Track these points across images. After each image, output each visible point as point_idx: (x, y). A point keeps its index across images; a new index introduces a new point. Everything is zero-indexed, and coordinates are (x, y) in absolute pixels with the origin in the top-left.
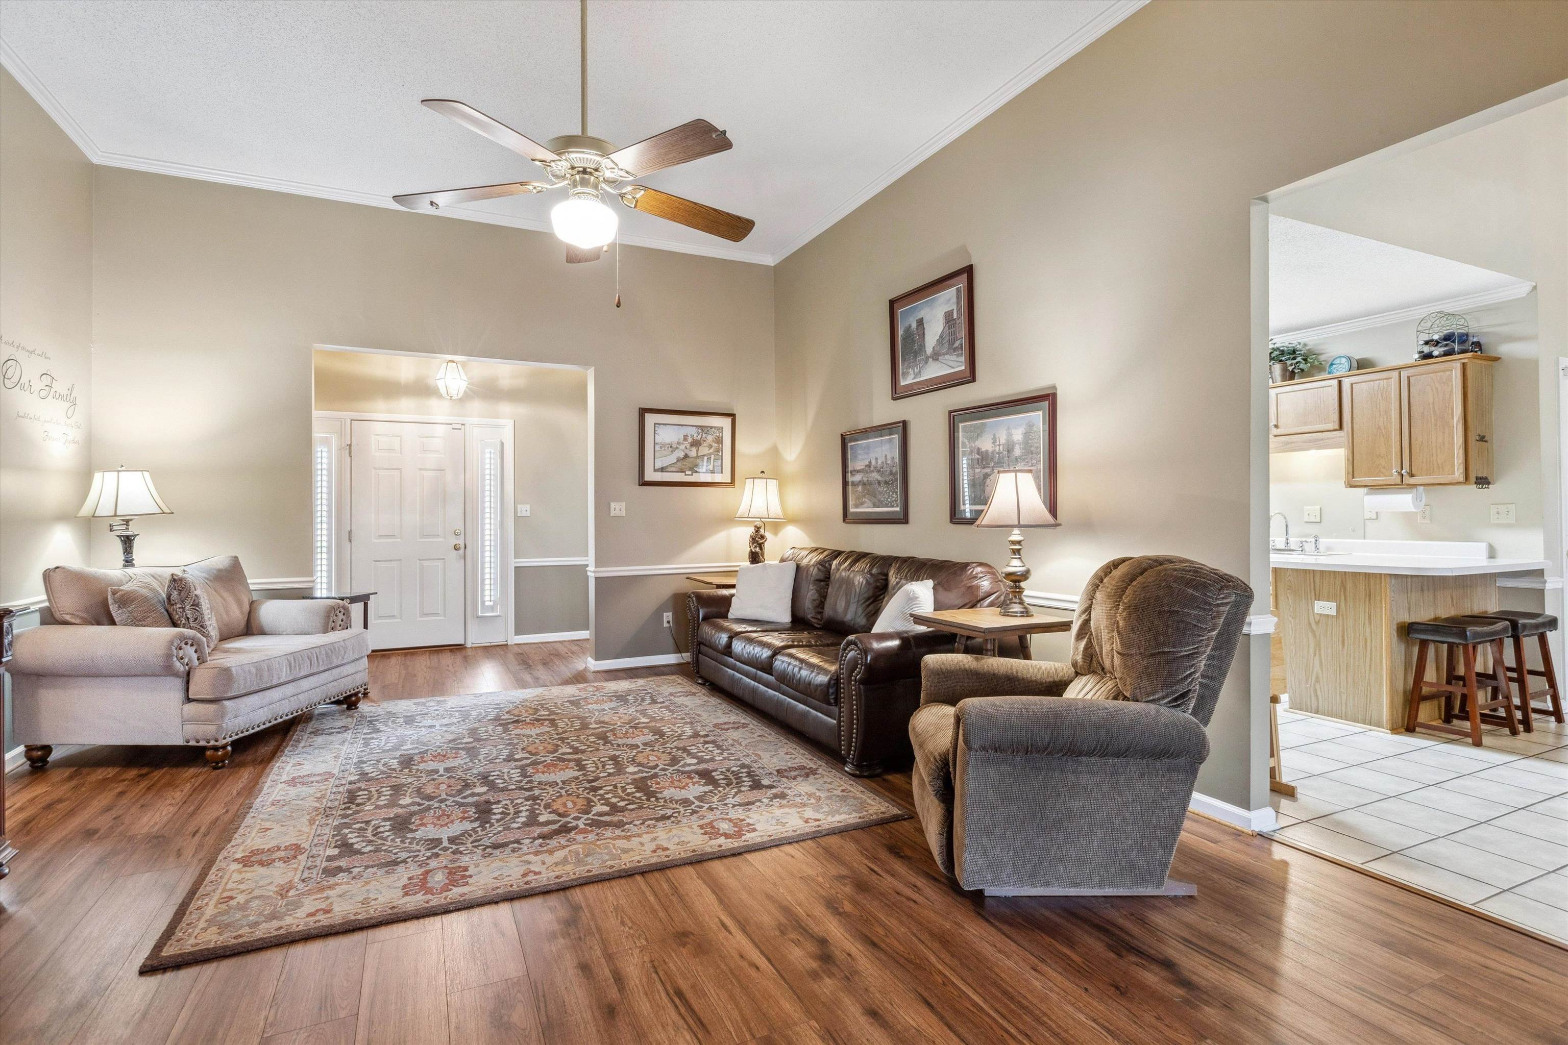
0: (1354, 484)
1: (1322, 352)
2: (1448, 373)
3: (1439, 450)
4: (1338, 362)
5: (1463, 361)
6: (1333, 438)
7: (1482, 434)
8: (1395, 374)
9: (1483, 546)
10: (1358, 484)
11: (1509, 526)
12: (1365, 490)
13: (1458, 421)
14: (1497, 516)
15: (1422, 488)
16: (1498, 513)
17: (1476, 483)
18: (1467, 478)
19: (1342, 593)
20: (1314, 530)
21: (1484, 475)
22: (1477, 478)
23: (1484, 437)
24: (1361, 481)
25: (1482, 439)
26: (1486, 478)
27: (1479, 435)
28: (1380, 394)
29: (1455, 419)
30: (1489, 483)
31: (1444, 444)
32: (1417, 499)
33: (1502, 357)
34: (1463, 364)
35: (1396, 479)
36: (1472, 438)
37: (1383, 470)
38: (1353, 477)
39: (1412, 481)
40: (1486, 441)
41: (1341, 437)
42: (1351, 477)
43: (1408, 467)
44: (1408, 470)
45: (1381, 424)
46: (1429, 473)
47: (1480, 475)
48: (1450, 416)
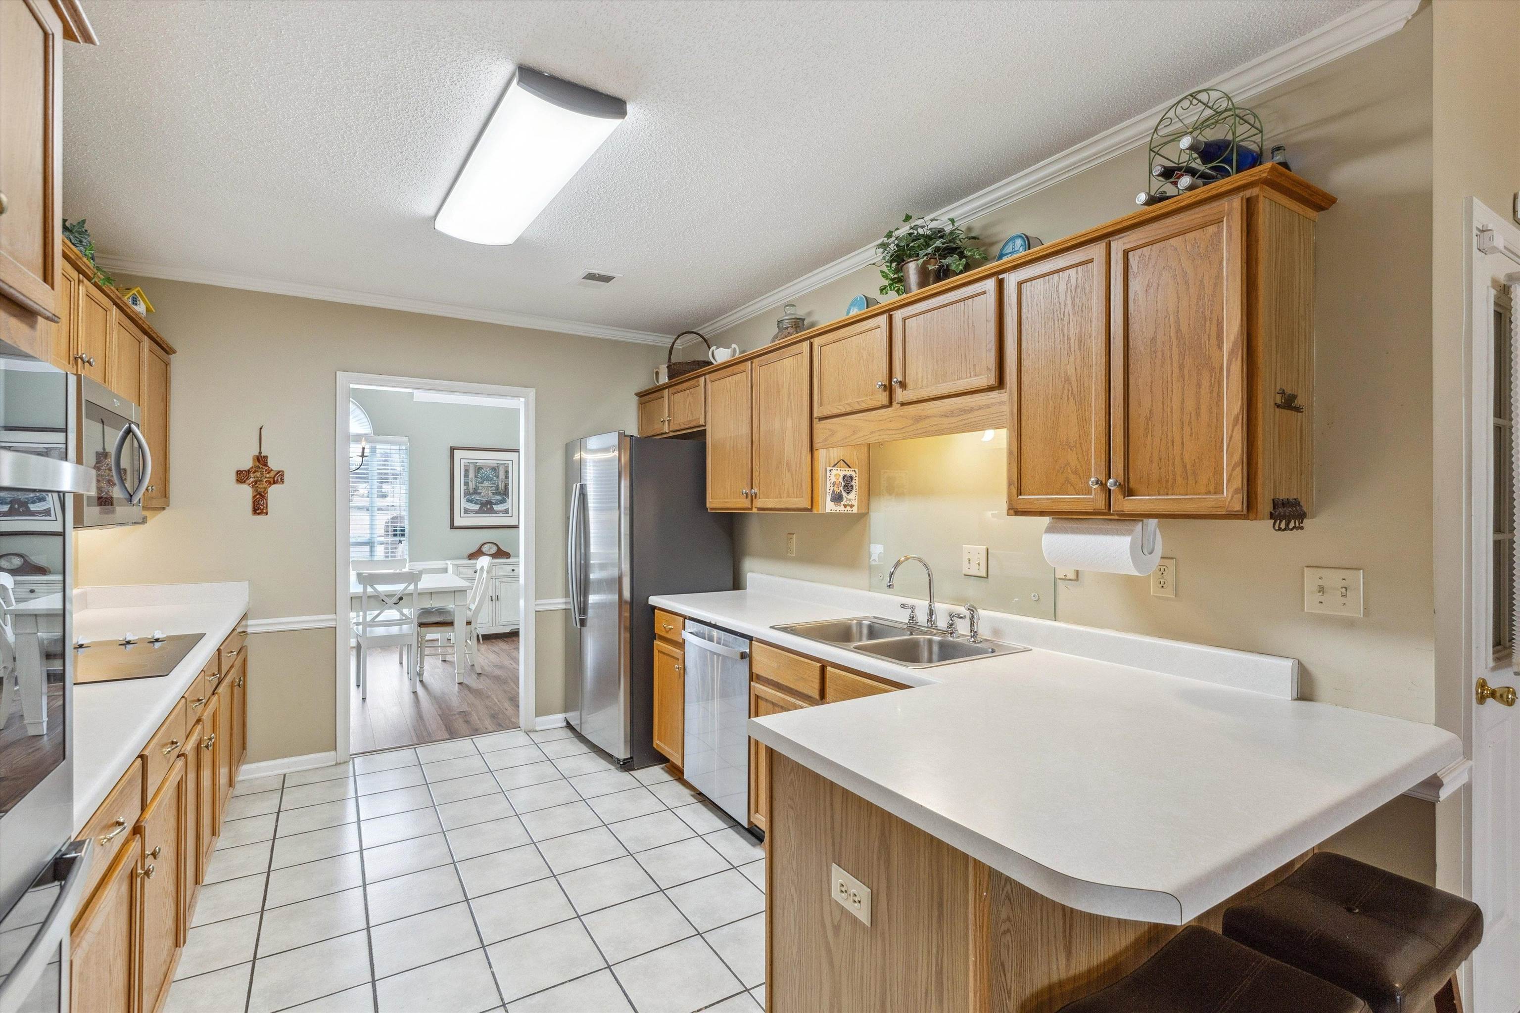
0: (1020, 507)
1: (994, 239)
2: (1211, 229)
3: (1187, 429)
4: (1010, 250)
5: (1248, 193)
6: (988, 406)
7: (1288, 391)
8: (1097, 251)
9: (1285, 668)
10: (1027, 507)
11: (1349, 624)
12: (1046, 520)
13: (1232, 353)
14: (1319, 597)
15: (1153, 523)
16: (1321, 589)
17: (1272, 516)
18: (1250, 508)
19: (882, 862)
20: (973, 591)
21: (1293, 496)
22: (1275, 504)
23: (1293, 397)
24: (1030, 502)
25: (1289, 403)
26: (1296, 503)
27: (1283, 393)
28: (1069, 302)
29: (1226, 348)
30: (1302, 516)
31: (1198, 415)
32: (1141, 549)
33: (1341, 199)
34: (1248, 200)
35: (1094, 499)
36: (1266, 400)
37: (1073, 477)
38: (1020, 493)
39: (1130, 505)
40: (1298, 410)
41: (1001, 403)
42: (1014, 491)
43: (1121, 472)
44: (1121, 480)
45: (1071, 371)
46: (1164, 486)
47: (1283, 496)
48: (1214, 341)
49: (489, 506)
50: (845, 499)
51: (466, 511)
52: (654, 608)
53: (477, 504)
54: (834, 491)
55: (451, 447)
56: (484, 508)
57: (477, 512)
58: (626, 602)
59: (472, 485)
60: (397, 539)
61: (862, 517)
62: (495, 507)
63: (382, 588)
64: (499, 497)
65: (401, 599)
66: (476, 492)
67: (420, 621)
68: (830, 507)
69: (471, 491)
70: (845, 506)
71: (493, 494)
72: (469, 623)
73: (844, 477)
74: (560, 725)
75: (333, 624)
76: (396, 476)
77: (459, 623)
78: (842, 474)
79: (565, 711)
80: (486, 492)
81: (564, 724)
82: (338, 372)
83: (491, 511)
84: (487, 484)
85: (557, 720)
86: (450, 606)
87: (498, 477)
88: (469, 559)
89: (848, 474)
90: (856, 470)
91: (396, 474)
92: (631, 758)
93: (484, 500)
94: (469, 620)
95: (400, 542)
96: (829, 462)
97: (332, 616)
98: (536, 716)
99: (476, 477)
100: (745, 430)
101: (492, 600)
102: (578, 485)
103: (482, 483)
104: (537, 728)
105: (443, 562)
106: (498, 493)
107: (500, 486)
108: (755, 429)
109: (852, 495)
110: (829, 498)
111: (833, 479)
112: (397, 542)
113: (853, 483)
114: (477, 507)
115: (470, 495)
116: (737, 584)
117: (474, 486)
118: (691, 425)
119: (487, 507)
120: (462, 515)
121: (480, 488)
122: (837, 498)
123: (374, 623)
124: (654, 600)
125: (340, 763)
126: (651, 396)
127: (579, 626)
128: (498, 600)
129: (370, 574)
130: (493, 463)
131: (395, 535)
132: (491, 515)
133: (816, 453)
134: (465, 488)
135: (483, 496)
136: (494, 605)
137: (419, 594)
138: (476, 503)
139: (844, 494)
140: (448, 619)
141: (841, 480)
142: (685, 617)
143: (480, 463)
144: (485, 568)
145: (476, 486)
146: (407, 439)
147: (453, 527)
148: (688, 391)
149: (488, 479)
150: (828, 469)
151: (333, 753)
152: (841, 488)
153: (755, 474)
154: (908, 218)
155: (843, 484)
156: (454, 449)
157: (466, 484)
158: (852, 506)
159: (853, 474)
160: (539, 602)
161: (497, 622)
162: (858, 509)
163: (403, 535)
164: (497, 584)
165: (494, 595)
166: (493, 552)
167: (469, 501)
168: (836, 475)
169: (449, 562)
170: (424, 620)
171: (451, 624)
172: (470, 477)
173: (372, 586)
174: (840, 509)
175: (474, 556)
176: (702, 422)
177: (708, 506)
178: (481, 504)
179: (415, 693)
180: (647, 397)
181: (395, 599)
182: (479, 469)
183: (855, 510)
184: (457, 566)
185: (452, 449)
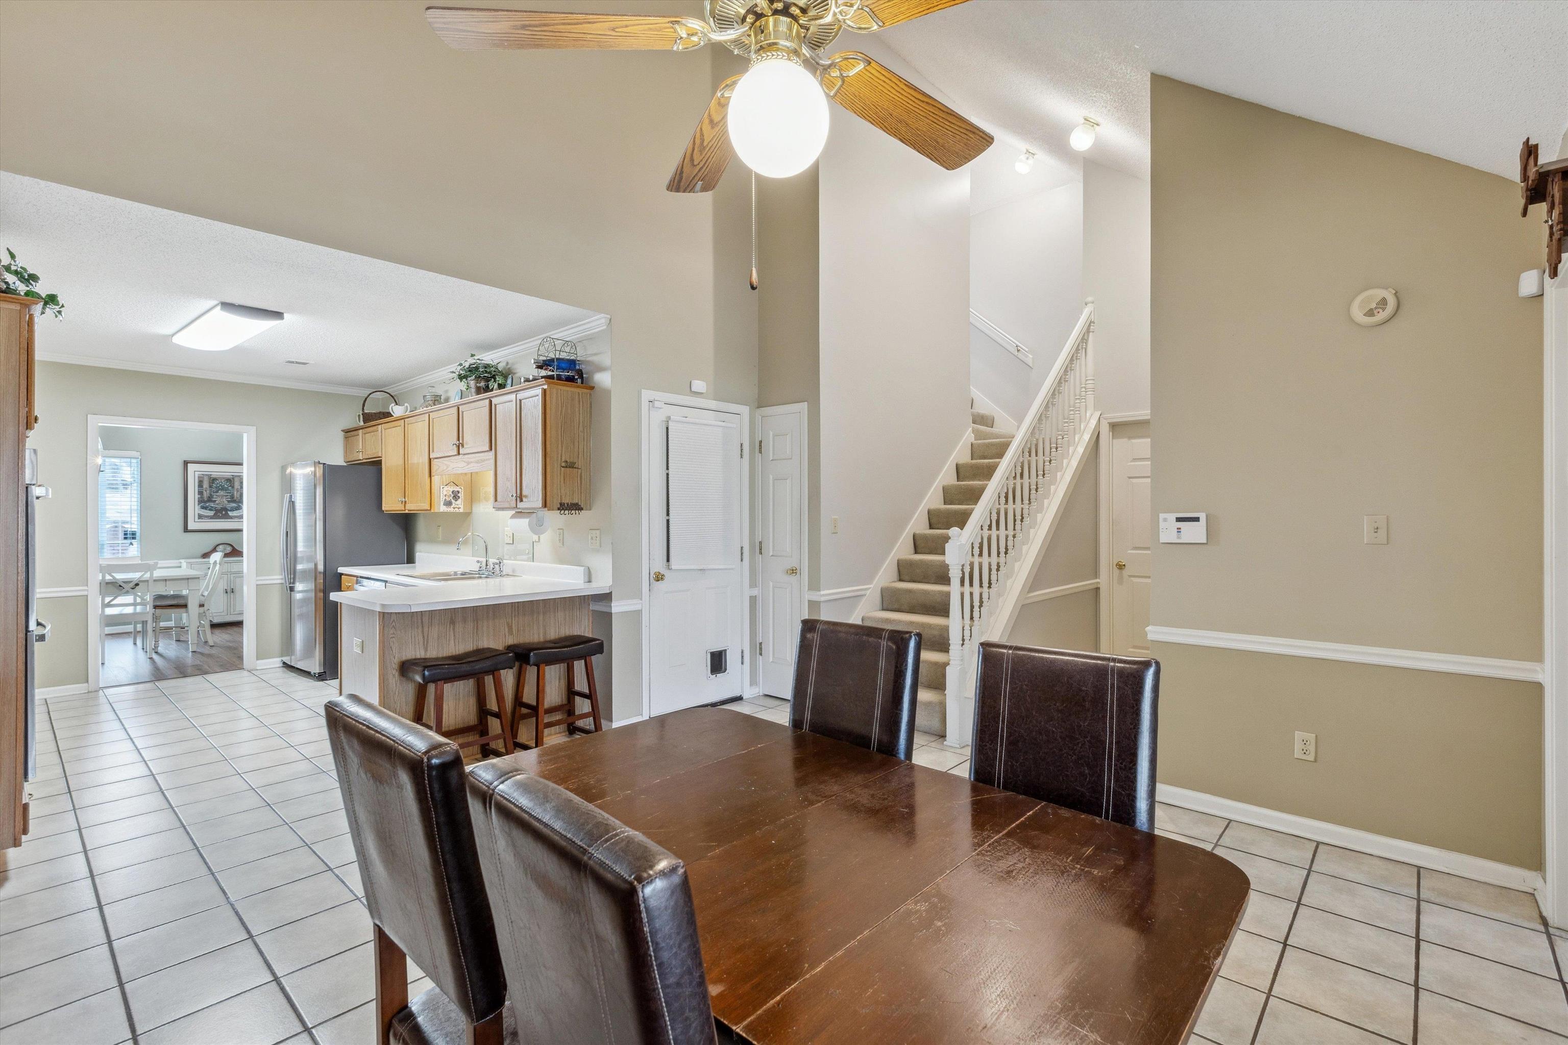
0: (498, 507)
3: (533, 475)
6: (488, 460)
7: (570, 461)
8: (514, 397)
9: (582, 571)
11: (598, 551)
13: (540, 446)
14: (591, 541)
16: (591, 538)
17: (559, 509)
18: (545, 506)
21: (575, 501)
22: (562, 504)
23: (574, 463)
24: (499, 504)
25: (571, 466)
26: (578, 505)
27: (566, 462)
30: (580, 509)
32: (535, 524)
33: (597, 389)
35: (514, 503)
36: (554, 465)
37: (508, 493)
38: (496, 500)
40: (577, 468)
41: (491, 459)
43: (519, 491)
45: (509, 447)
46: (528, 497)
47: (567, 501)
48: (537, 442)
49: (224, 512)
50: (454, 504)
51: (200, 517)
52: (341, 574)
53: (212, 510)
54: (445, 499)
55: (185, 461)
56: (219, 514)
57: (212, 517)
58: (320, 573)
59: (206, 495)
60: (128, 541)
61: (467, 515)
62: (230, 513)
63: (120, 576)
64: (234, 505)
65: (137, 585)
66: (210, 499)
67: (155, 604)
68: (443, 509)
69: (206, 500)
70: (454, 508)
71: (228, 501)
72: (202, 605)
73: (453, 492)
74: (278, 666)
75: (85, 593)
76: (125, 485)
77: (193, 605)
78: (451, 490)
79: (282, 656)
80: (221, 500)
81: (281, 665)
82: (89, 416)
83: (226, 516)
84: (221, 493)
85: (276, 662)
86: (185, 592)
87: (233, 487)
88: (204, 558)
89: (456, 490)
90: (462, 488)
91: (126, 485)
92: (325, 672)
93: (219, 507)
94: (202, 603)
95: (131, 544)
96: (443, 482)
97: (85, 588)
98: (257, 659)
99: (210, 487)
100: (401, 462)
101: (227, 592)
102: (288, 495)
103: (217, 492)
104: (258, 668)
105: (178, 561)
106: (234, 501)
107: (235, 495)
108: (406, 462)
109: (459, 502)
110: (442, 503)
111: (445, 493)
112: (128, 545)
113: (459, 495)
114: (212, 513)
115: (204, 502)
116: (410, 560)
117: (208, 495)
118: (374, 456)
119: (221, 513)
120: (197, 520)
121: (215, 496)
122: (448, 504)
123: (109, 605)
124: (341, 570)
125: (91, 692)
126: (352, 433)
127: (289, 592)
128: (233, 592)
129: (109, 565)
130: (228, 475)
131: (125, 538)
132: (226, 520)
133: (433, 478)
134: (199, 496)
135: (218, 504)
136: (229, 597)
137: (155, 581)
138: (210, 510)
139: (452, 500)
140: (182, 602)
141: (451, 493)
142: (357, 577)
143: (214, 475)
144: (218, 562)
145: (211, 495)
146: (139, 453)
147: (186, 530)
148: (372, 433)
149: (223, 489)
150: (442, 487)
151: (86, 685)
152: (451, 498)
153: (407, 489)
154: (473, 355)
155: (452, 496)
156: (187, 463)
157: (200, 493)
158: (459, 508)
159: (460, 490)
160: (258, 578)
161: (232, 610)
162: (464, 509)
163: (134, 538)
164: (232, 578)
165: (229, 588)
166: (228, 552)
167: (203, 508)
168: (448, 490)
169: (182, 561)
170: (158, 603)
171: (185, 606)
172: (204, 487)
173: (110, 574)
174: (450, 509)
175: (206, 555)
176: (380, 455)
177: (383, 509)
178: (216, 510)
179: (151, 658)
180: (349, 433)
181: (132, 585)
182: (213, 480)
183: (461, 510)
184: (191, 564)
185: (186, 463)
